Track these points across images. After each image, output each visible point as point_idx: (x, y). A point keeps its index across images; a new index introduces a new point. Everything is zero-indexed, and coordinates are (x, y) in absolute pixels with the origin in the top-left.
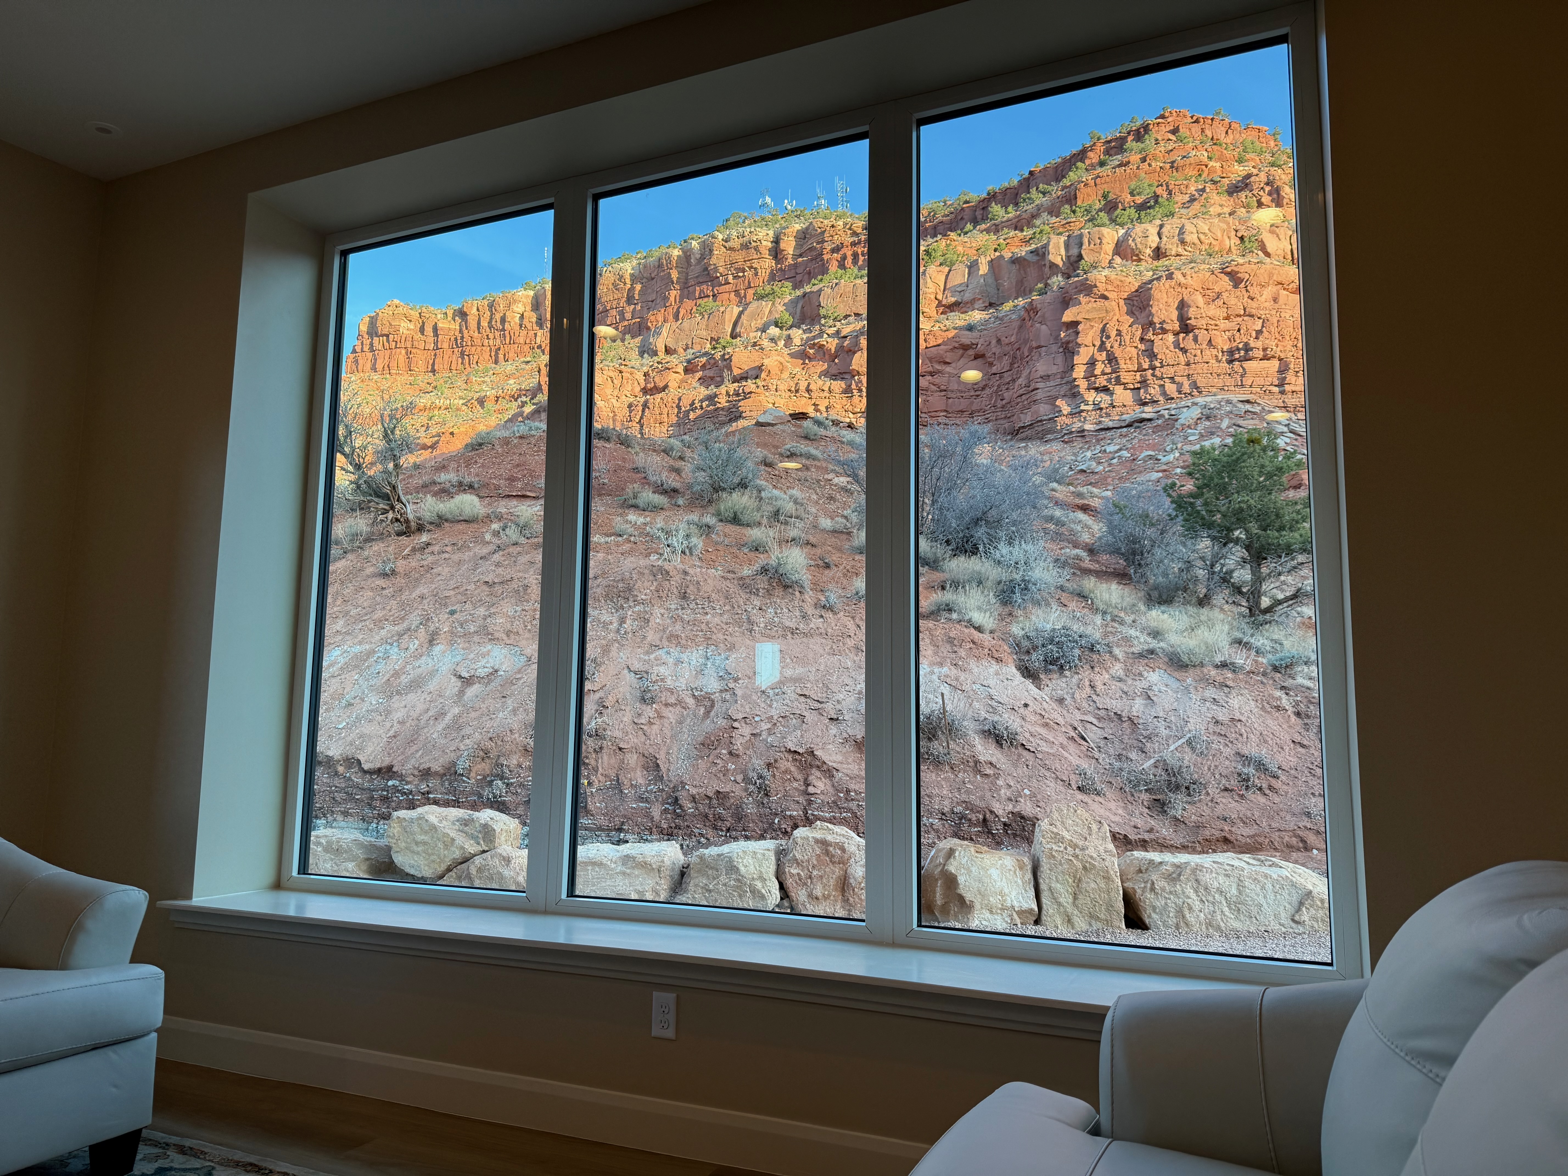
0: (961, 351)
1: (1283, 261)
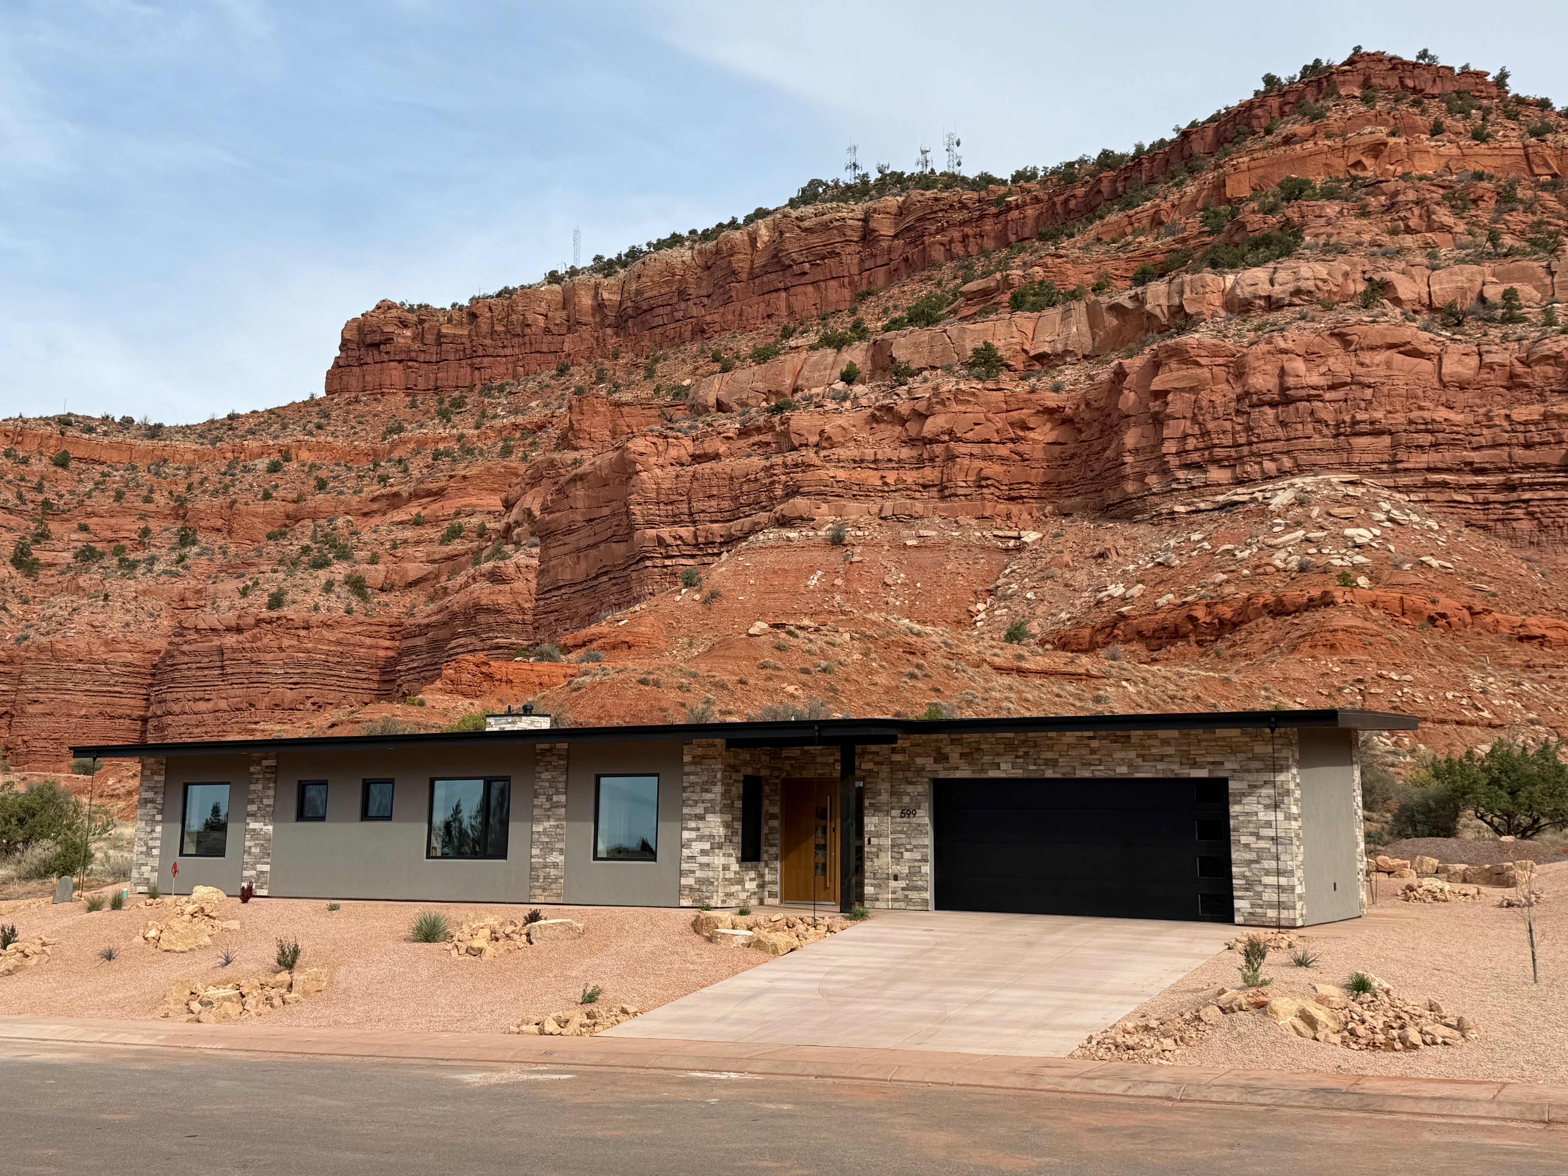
0: (1046, 415)
1: (1417, 307)
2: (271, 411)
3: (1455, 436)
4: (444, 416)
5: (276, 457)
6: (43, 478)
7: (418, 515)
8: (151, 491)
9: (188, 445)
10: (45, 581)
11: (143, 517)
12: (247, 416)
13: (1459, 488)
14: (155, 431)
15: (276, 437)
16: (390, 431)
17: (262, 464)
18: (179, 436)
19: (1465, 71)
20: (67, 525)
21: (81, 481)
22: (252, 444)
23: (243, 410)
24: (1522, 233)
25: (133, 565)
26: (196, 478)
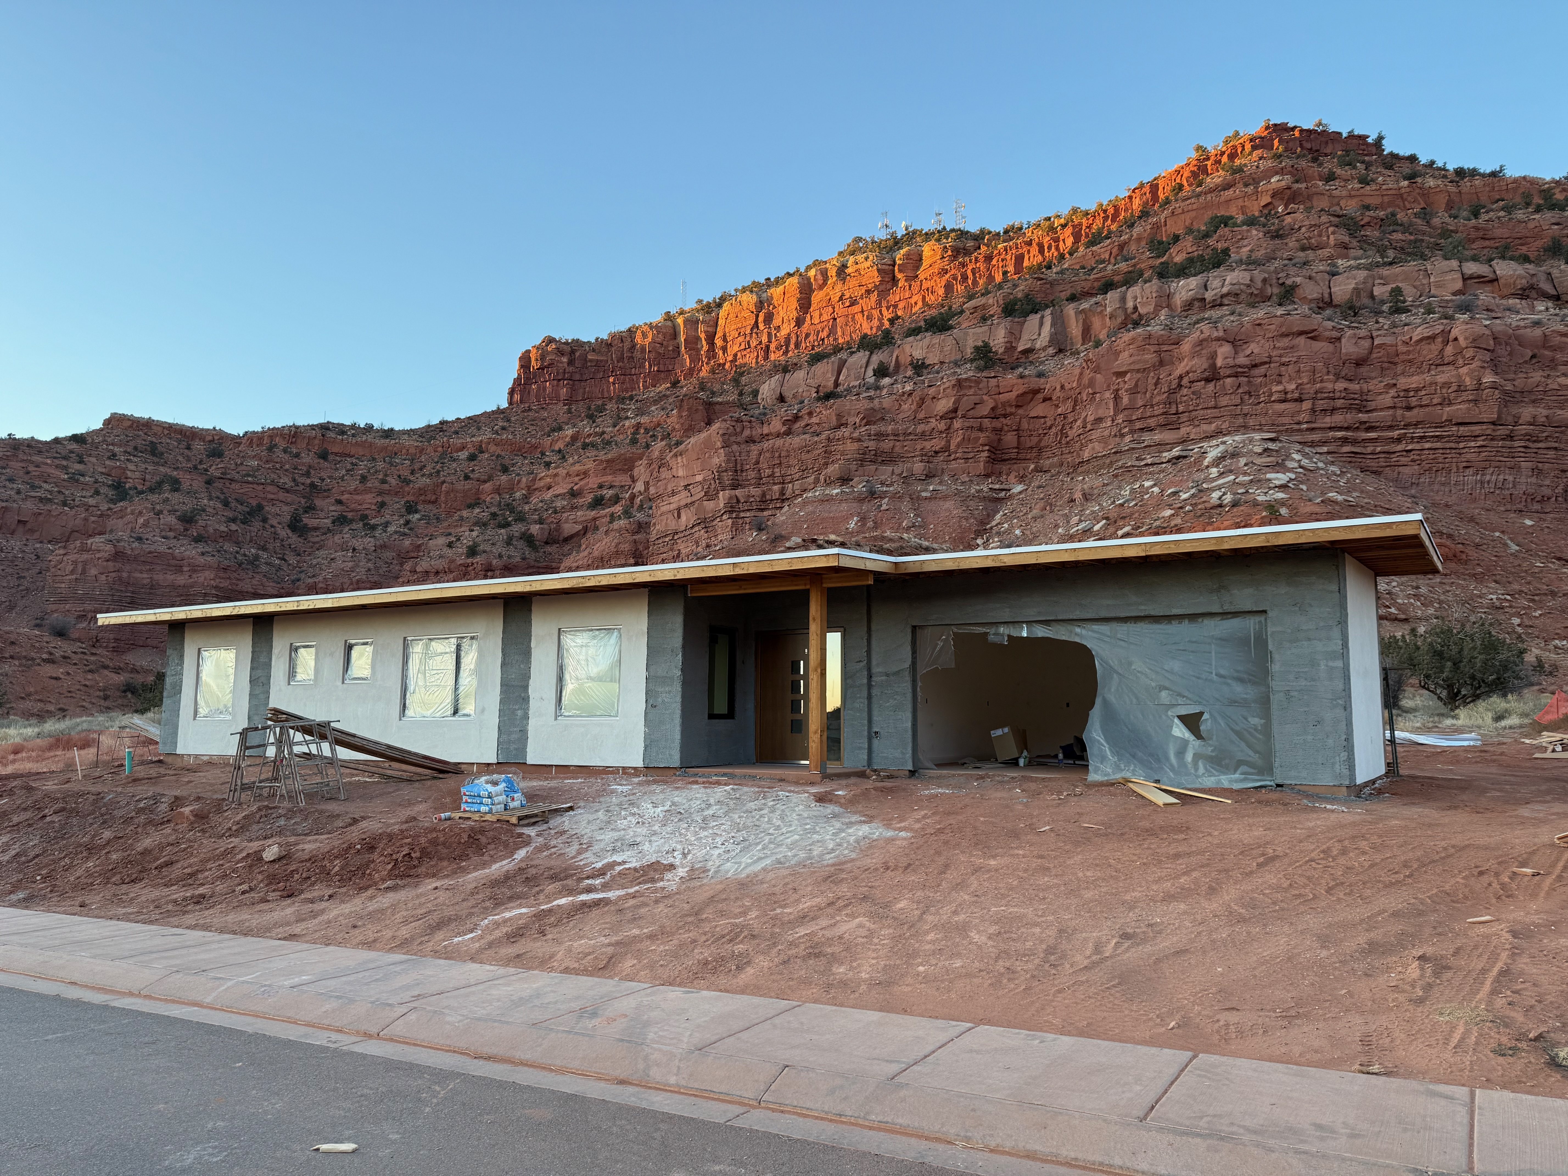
0: (1031, 396)
1: (1321, 305)
2: (469, 418)
3: (1352, 402)
4: (591, 417)
5: (472, 450)
6: (310, 467)
7: (572, 489)
8: (386, 475)
9: (412, 443)
10: (312, 540)
11: (380, 493)
12: (453, 422)
13: (1355, 442)
14: (389, 433)
15: (474, 436)
16: (554, 430)
17: (463, 455)
18: (406, 437)
19: (1351, 136)
20: (328, 500)
21: (337, 469)
22: (456, 441)
23: (451, 418)
24: (1402, 248)
25: (373, 528)
26: (417, 466)
